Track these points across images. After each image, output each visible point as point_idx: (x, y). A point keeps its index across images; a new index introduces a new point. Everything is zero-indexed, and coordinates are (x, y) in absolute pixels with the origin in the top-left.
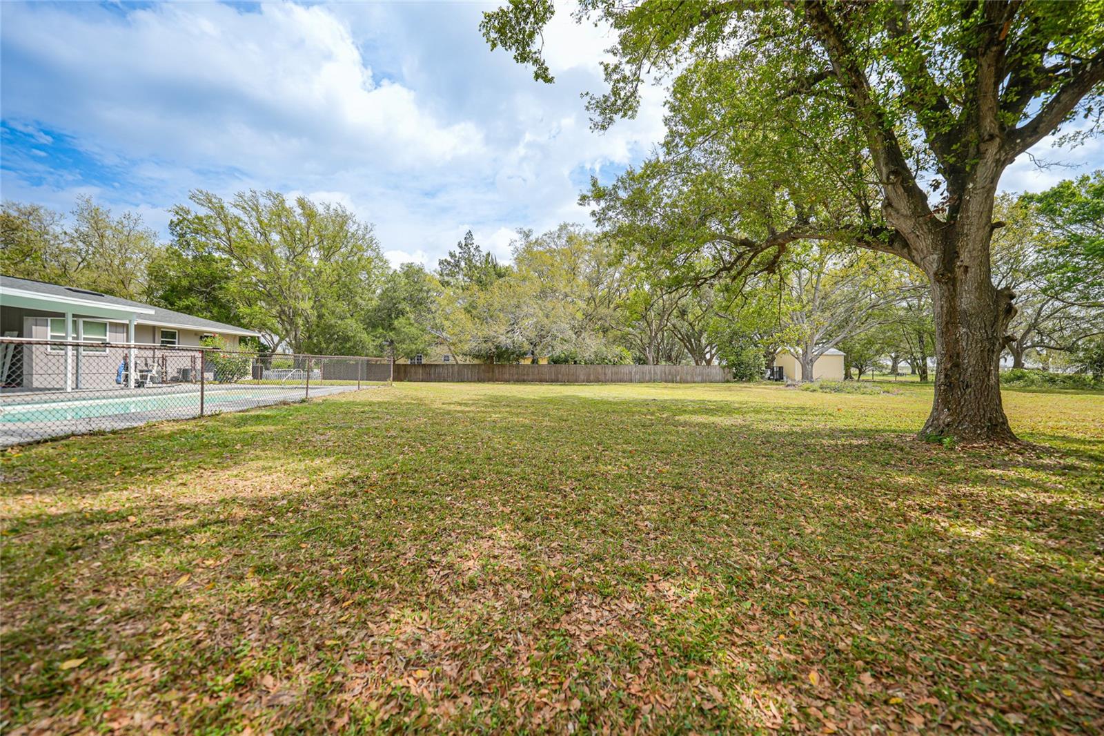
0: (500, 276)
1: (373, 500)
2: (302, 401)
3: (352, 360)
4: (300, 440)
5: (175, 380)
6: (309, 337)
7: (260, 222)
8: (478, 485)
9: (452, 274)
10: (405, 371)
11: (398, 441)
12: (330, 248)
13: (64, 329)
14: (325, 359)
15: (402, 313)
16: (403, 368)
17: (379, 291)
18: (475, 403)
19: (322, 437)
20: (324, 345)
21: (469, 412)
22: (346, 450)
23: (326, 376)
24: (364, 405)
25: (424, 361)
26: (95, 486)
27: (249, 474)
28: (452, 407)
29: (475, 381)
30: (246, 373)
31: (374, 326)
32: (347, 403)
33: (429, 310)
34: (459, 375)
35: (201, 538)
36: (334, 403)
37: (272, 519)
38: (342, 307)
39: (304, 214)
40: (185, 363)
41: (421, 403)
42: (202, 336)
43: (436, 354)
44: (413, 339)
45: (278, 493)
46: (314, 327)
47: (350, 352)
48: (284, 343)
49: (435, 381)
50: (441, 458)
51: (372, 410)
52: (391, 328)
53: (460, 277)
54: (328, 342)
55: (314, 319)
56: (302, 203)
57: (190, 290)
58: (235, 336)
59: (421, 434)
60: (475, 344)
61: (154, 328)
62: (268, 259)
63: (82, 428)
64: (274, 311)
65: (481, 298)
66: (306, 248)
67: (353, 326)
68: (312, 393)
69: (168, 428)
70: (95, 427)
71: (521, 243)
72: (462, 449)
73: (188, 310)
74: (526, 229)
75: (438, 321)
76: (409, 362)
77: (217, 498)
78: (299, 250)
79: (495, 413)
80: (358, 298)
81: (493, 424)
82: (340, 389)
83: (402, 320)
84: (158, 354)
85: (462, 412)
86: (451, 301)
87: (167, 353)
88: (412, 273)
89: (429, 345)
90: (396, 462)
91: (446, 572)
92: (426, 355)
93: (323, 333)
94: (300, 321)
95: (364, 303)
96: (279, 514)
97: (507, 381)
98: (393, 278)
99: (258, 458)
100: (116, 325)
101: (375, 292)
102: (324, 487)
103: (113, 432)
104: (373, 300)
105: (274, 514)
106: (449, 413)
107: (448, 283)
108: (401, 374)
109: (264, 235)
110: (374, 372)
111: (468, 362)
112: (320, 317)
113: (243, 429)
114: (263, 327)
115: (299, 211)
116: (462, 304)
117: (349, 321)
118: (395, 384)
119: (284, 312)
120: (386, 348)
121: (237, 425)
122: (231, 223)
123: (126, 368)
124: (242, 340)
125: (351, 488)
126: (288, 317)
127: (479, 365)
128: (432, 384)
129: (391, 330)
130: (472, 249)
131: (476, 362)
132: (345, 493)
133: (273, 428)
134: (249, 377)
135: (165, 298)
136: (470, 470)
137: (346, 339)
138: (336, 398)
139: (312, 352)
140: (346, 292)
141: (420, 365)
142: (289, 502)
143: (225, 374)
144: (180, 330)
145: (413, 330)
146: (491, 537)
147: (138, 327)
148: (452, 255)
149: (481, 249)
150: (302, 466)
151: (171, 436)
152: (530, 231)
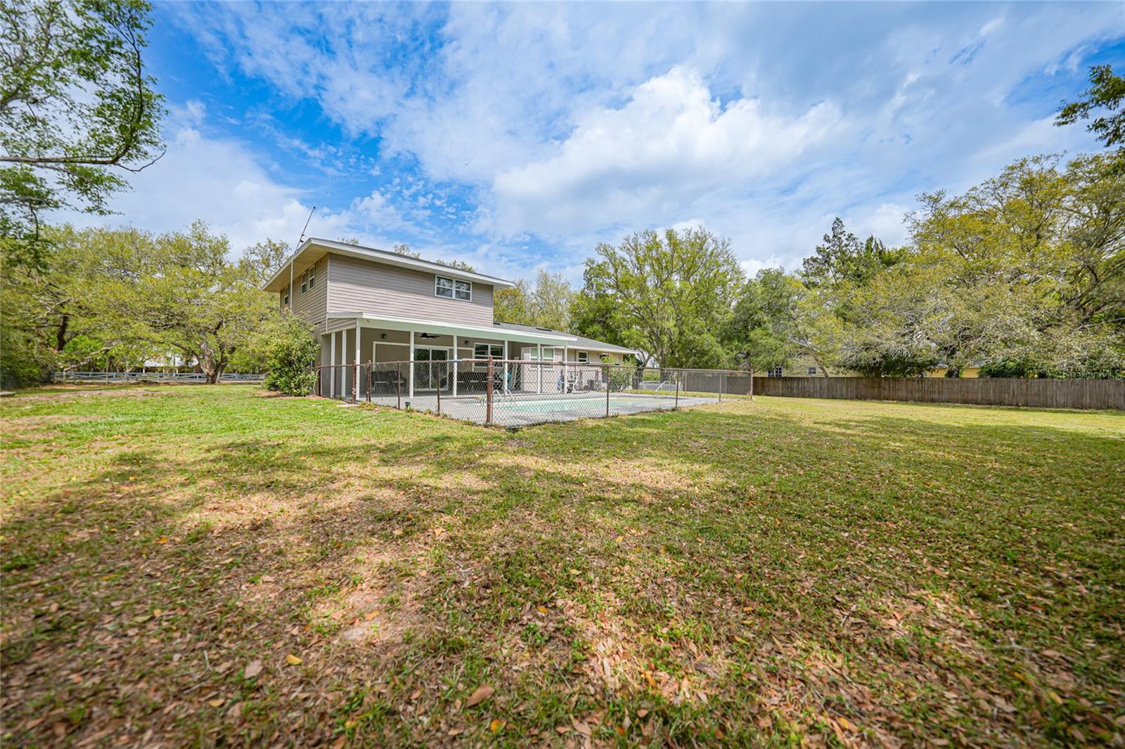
0: (889, 263)
1: (755, 514)
2: (673, 410)
3: (709, 373)
4: (679, 445)
5: (586, 388)
6: (673, 353)
7: (638, 259)
8: (884, 528)
9: (819, 272)
10: (763, 384)
11: (770, 458)
12: (690, 269)
13: (537, 355)
14: (685, 372)
15: (759, 324)
16: (760, 382)
17: (734, 304)
18: (860, 423)
19: (696, 444)
20: (684, 359)
21: (853, 435)
22: (721, 460)
23: (688, 388)
24: (728, 417)
25: (784, 374)
26: (562, 457)
27: (646, 467)
28: (827, 428)
29: (852, 399)
30: (629, 384)
31: (730, 339)
32: (711, 414)
33: (790, 318)
34: (830, 390)
35: (627, 510)
36: (699, 414)
37: (670, 509)
38: (700, 322)
39: (670, 244)
40: (592, 376)
41: (786, 420)
42: (601, 356)
43: (800, 366)
44: (770, 351)
45: (670, 488)
46: (677, 343)
47: (706, 366)
48: (652, 358)
49: (798, 396)
50: (826, 484)
51: (736, 424)
52: (747, 339)
53: (831, 274)
54: (688, 357)
55: (675, 337)
56: (670, 235)
57: (593, 322)
58: (620, 354)
59: (795, 454)
60: (849, 354)
61: (575, 350)
62: (642, 290)
63: (550, 419)
64: (646, 333)
65: (858, 296)
66: (670, 274)
67: (709, 340)
68: (680, 403)
69: (590, 423)
70: (556, 418)
71: (923, 214)
72: (852, 479)
73: (593, 336)
74: (933, 193)
75: (800, 328)
76: (766, 375)
77: (630, 481)
78: (665, 276)
79: (895, 440)
80: (714, 313)
81: (895, 455)
82: (703, 400)
83: (758, 331)
84: (578, 369)
85: (843, 434)
86: (818, 302)
87: (583, 368)
88: (771, 280)
89: (791, 355)
90: (773, 480)
91: (859, 620)
92: (787, 367)
93: (684, 348)
94: (666, 339)
95: (720, 317)
96: (674, 505)
97: (904, 400)
98: (748, 288)
99: (650, 455)
100: (557, 350)
101: (730, 304)
102: (707, 491)
103: (564, 423)
104: (728, 312)
105: (672, 506)
106: (826, 434)
107: (815, 285)
108: (760, 387)
109: (640, 269)
110: (733, 386)
111: (841, 375)
112: (681, 333)
113: (635, 429)
114: (637, 346)
115: (666, 241)
116: (830, 306)
117: (705, 336)
118: (755, 398)
119: (653, 331)
120: (742, 360)
121: (631, 426)
122: (618, 264)
123: (563, 379)
124: (625, 357)
125: (732, 498)
126: (656, 336)
127: (857, 378)
128: (796, 400)
129: (747, 342)
130: (843, 238)
131: (851, 374)
132: (727, 501)
133: (655, 431)
134: (630, 387)
135: (580, 329)
136: (870, 506)
137: (704, 353)
138: (702, 409)
139: (675, 366)
140: (703, 307)
141: (779, 378)
142: (681, 497)
143: (614, 385)
144: (589, 351)
145: (771, 340)
146: (919, 601)
147: (569, 350)
148: (819, 250)
149: (855, 236)
150: (685, 468)
151: (592, 429)
152: (939, 194)
